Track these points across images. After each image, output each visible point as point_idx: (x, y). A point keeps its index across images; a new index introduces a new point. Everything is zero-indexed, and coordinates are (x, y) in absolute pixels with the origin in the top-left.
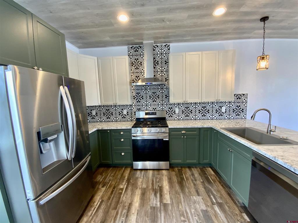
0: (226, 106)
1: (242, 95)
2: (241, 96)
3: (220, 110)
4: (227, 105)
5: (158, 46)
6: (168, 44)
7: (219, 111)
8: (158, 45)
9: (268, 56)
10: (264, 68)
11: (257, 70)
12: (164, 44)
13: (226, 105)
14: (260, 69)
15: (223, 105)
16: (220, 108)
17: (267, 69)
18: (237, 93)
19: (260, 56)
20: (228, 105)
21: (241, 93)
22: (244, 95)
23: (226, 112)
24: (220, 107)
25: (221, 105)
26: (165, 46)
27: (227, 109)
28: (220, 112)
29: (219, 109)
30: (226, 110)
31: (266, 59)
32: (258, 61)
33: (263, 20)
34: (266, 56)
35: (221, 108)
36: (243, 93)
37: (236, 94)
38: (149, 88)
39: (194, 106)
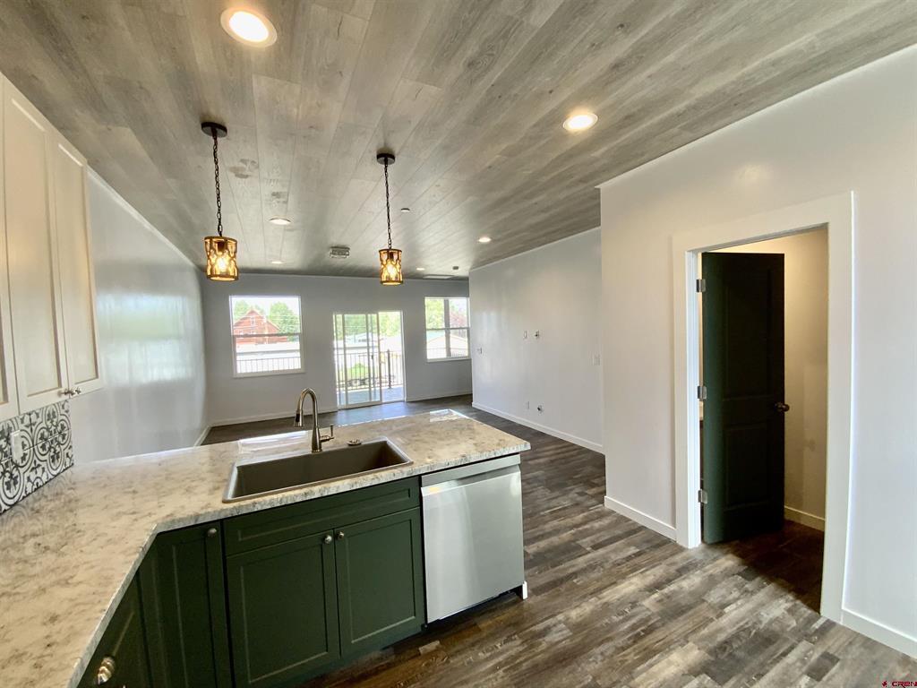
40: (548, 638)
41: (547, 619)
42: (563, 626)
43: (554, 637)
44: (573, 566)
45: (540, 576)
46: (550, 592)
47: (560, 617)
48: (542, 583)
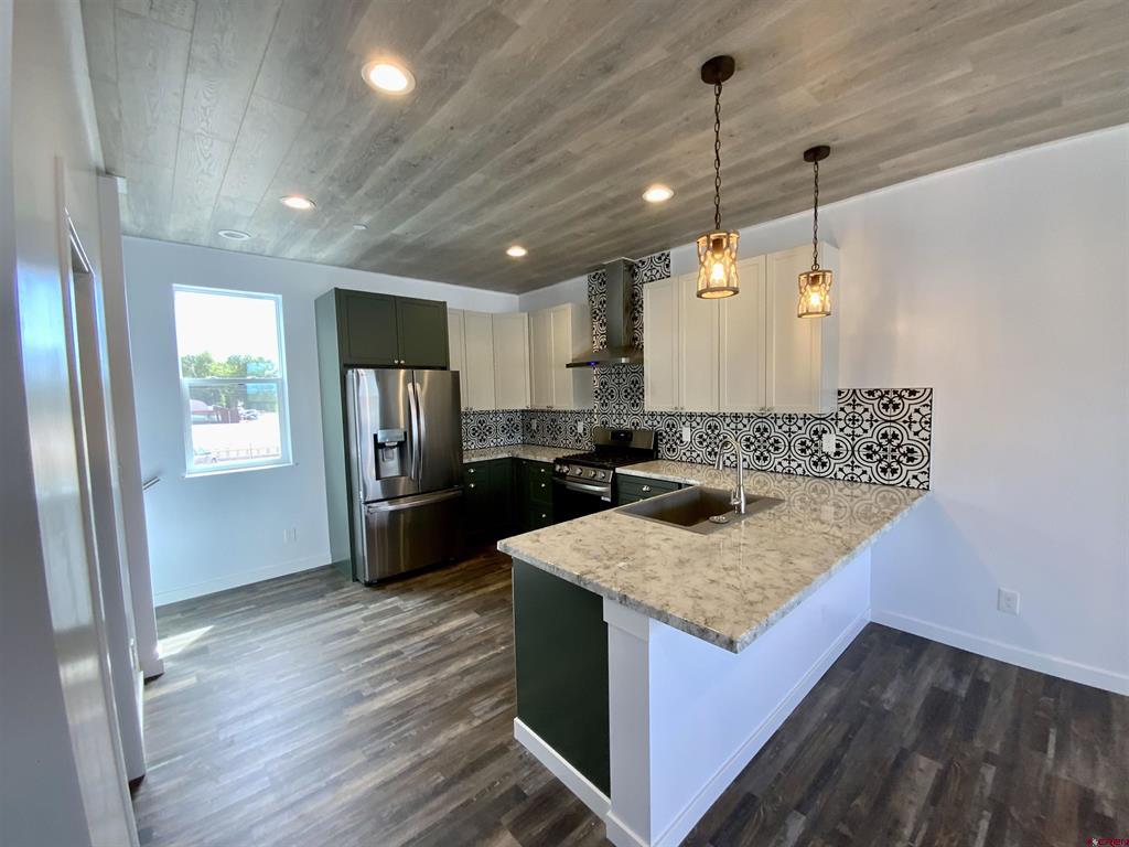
0: (838, 432)
1: (906, 394)
2: (901, 397)
3: (816, 445)
4: (842, 430)
5: (643, 263)
6: (666, 252)
7: (813, 448)
8: (645, 259)
9: (828, 274)
10: (817, 313)
11: (800, 316)
12: (657, 255)
13: (838, 430)
14: (808, 313)
15: (826, 429)
16: (815, 438)
17: (828, 314)
18: (884, 386)
19: (808, 274)
20: (848, 431)
21: (898, 387)
22: (913, 392)
23: (837, 453)
24: (816, 432)
25: (820, 428)
26: (660, 258)
27: (841, 444)
28: (817, 451)
29: (812, 441)
30: (838, 446)
31: (824, 282)
32: (800, 288)
33: (812, 155)
34: (824, 276)
35: (820, 438)
36: (912, 387)
37: (877, 390)
38: (624, 370)
39: (733, 426)
40: (496, 699)
41: (494, 717)
42: (476, 714)
43: (488, 703)
44: (431, 812)
45: (493, 780)
46: (482, 753)
47: (477, 723)
48: (493, 765)
